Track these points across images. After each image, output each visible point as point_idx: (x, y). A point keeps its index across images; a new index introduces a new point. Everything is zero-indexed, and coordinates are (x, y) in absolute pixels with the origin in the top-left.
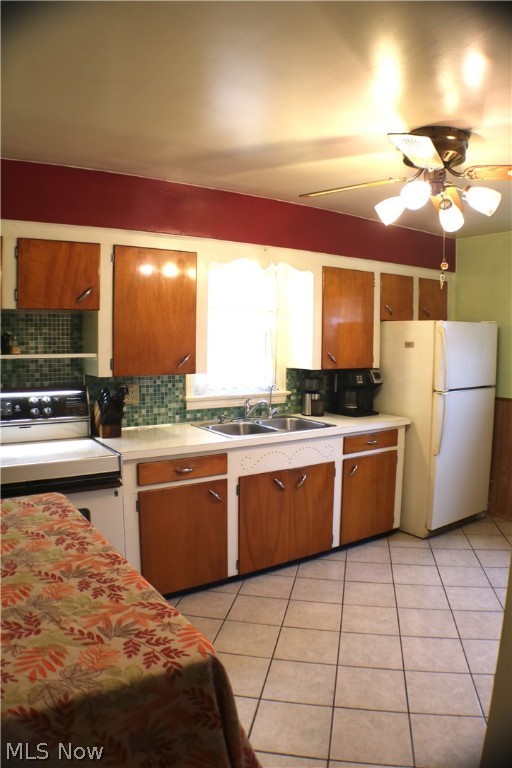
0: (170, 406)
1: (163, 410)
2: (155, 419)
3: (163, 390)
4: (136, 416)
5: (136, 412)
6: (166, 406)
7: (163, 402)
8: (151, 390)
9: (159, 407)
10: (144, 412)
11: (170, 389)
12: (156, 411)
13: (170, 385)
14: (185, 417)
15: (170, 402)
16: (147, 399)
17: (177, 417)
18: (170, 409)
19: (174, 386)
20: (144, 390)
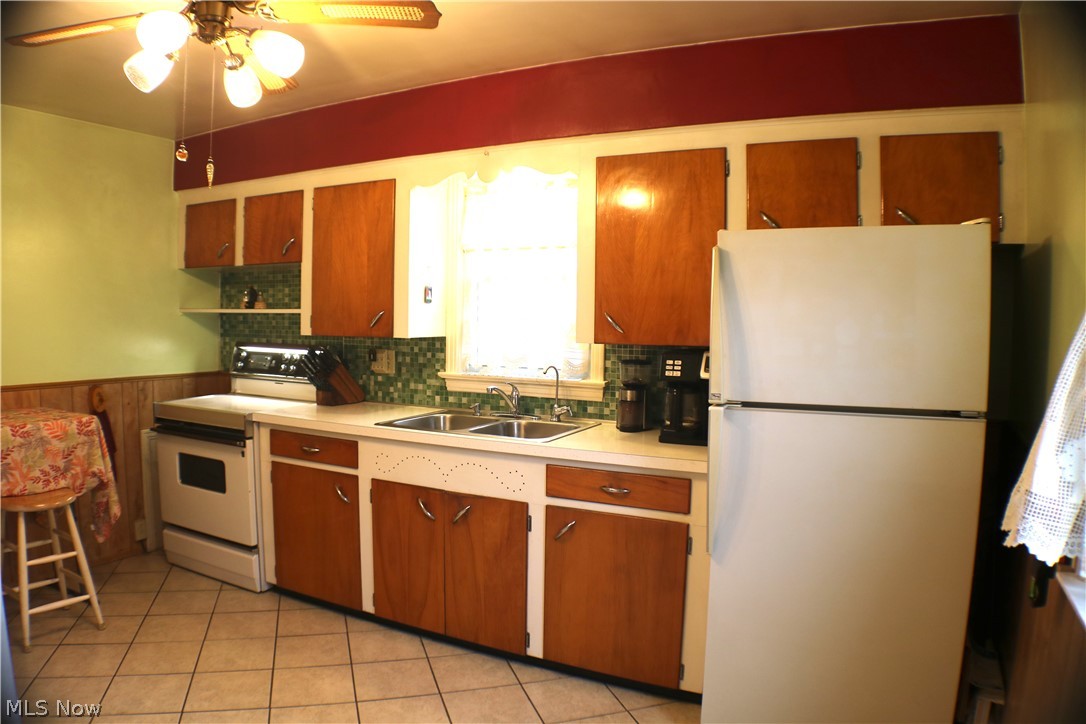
0: (429, 381)
1: (421, 387)
2: (412, 397)
3: (421, 360)
4: (392, 389)
5: (392, 385)
6: (425, 382)
7: (420, 376)
8: (408, 359)
9: (416, 382)
10: (400, 385)
11: (429, 360)
12: (412, 386)
13: (429, 355)
14: (447, 399)
15: (429, 377)
16: (404, 370)
17: (438, 398)
18: (429, 387)
19: (433, 356)
20: (400, 359)
